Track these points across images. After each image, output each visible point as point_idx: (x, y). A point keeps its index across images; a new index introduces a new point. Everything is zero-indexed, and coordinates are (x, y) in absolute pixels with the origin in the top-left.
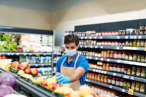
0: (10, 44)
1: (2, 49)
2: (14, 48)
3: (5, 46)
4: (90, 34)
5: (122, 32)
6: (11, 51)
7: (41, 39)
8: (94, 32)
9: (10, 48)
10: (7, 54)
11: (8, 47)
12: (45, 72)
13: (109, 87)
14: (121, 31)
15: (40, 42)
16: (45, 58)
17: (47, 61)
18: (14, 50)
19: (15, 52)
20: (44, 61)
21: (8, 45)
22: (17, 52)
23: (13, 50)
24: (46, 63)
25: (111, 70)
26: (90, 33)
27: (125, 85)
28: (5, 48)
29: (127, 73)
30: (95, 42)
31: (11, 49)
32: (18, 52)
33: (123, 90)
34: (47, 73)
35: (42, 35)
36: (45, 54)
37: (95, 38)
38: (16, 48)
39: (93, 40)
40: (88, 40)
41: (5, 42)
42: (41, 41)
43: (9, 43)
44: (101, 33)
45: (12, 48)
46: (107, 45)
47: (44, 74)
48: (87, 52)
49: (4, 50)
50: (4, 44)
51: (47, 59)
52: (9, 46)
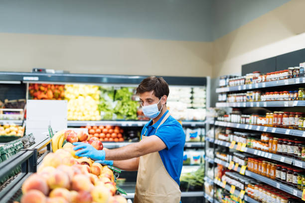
0: (125, 106)
1: (112, 115)
2: (134, 113)
3: (117, 109)
4: (251, 79)
5: (293, 70)
6: (128, 118)
7: (190, 95)
8: (257, 75)
9: (125, 114)
10: (121, 124)
11: (121, 112)
12: (196, 158)
13: (276, 186)
14: (292, 68)
15: (190, 101)
16: (194, 131)
17: (198, 138)
18: (134, 116)
19: (134, 120)
20: (192, 137)
21: (122, 108)
22: (138, 120)
23: (131, 116)
24: (197, 142)
25: (280, 151)
26: (252, 77)
27: (299, 182)
28: (117, 113)
29: (301, 156)
30: (257, 94)
31: (128, 116)
32: (141, 120)
33: (295, 193)
34: (198, 162)
35: (192, 87)
36: (193, 124)
37: (257, 86)
38: (137, 114)
39: (255, 90)
40: (248, 92)
41: (118, 103)
42: (192, 98)
43: (125, 104)
44: (265, 76)
45: (130, 114)
46: (273, 100)
47: (193, 162)
48: (248, 116)
49: (115, 117)
50: (117, 106)
51: (199, 134)
52: (124, 110)
